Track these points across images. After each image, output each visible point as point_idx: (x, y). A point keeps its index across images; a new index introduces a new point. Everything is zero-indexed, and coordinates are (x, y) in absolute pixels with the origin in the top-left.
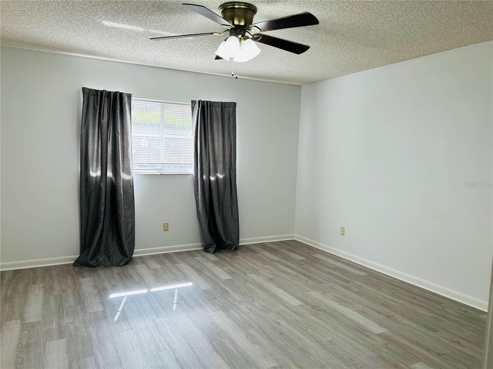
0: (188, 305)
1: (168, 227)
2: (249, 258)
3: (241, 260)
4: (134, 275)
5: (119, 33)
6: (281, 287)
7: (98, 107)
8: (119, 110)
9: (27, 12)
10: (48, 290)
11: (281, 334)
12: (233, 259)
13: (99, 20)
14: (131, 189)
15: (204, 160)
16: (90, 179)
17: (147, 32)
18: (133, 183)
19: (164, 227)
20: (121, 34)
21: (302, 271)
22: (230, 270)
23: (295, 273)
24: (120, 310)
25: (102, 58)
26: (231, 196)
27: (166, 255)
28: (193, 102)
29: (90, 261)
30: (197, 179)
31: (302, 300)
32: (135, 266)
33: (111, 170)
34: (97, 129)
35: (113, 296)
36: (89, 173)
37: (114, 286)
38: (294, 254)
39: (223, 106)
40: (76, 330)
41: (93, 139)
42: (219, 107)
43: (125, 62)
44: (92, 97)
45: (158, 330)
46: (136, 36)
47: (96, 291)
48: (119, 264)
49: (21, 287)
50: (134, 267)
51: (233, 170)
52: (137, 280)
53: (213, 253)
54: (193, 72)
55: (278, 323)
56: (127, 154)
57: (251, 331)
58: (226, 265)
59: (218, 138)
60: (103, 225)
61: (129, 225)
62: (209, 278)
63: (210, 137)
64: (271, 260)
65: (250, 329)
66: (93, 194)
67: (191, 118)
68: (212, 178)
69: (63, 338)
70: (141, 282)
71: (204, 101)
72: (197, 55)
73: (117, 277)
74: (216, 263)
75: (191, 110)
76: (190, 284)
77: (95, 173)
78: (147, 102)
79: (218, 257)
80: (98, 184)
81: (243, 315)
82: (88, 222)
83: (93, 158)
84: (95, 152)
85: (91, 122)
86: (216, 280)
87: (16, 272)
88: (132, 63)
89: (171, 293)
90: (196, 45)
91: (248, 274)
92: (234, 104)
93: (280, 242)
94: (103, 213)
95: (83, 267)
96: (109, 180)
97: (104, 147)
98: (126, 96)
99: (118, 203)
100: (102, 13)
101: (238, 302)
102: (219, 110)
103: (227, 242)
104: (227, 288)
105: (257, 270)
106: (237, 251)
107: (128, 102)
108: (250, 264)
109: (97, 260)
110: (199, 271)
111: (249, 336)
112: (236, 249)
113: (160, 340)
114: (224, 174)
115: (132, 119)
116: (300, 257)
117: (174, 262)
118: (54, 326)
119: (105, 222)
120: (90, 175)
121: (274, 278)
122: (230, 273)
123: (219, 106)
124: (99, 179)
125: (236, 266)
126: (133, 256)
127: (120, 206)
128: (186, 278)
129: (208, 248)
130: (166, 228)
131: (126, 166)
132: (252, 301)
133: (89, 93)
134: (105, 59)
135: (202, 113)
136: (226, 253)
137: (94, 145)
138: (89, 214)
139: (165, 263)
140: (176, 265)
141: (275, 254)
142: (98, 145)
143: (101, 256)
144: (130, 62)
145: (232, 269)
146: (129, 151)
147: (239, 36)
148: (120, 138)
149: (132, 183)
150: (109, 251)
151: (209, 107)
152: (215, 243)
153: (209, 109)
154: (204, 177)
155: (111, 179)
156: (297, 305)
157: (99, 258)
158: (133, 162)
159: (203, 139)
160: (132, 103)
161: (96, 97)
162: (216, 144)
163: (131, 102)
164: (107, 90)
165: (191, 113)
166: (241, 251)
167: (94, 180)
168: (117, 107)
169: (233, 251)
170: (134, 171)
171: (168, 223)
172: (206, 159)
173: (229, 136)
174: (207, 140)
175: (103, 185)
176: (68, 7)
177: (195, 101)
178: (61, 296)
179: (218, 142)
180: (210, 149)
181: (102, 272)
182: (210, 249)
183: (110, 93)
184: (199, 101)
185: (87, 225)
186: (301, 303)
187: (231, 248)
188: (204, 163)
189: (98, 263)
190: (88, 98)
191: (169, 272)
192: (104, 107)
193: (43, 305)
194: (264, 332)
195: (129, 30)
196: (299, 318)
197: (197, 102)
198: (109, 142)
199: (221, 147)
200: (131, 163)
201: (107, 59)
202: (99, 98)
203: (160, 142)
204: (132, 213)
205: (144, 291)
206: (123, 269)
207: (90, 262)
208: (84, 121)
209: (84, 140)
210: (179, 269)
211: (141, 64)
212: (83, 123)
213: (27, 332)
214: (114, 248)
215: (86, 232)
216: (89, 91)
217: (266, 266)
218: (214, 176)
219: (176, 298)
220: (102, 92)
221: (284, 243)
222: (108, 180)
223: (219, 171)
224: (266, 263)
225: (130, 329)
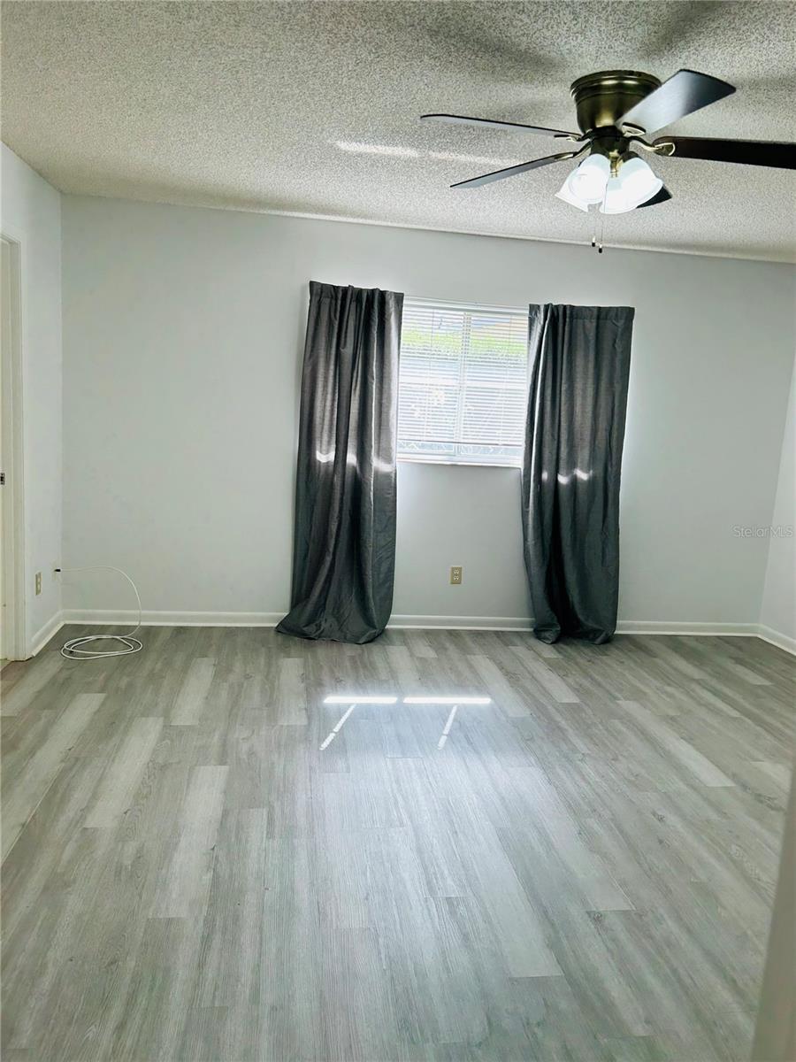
0: (470, 743)
1: (460, 575)
2: (632, 665)
3: (612, 667)
4: (380, 664)
5: (372, 165)
6: (690, 740)
7: (337, 323)
8: (376, 328)
9: (200, 134)
10: (222, 672)
11: (661, 842)
12: (593, 663)
13: (329, 141)
14: (392, 491)
15: (547, 437)
16: (315, 466)
17: (426, 159)
18: (395, 480)
19: (453, 575)
20: (377, 167)
21: (756, 711)
22: (581, 685)
23: (735, 714)
24: (336, 730)
25: (351, 220)
26: (604, 522)
27: (452, 634)
28: (534, 309)
29: (306, 626)
30: (526, 479)
31: (734, 777)
32: (386, 647)
33: (355, 450)
34: (332, 367)
35: (331, 700)
36: (315, 454)
37: (338, 681)
38: (746, 671)
39: (602, 317)
40: (251, 753)
41: (325, 386)
42: (591, 318)
43: (395, 225)
44: (326, 301)
45: (397, 781)
46: (407, 169)
47: (303, 685)
48: (359, 638)
49: (179, 659)
50: (385, 649)
51: (614, 463)
52: (383, 675)
53: (552, 643)
54: (539, 241)
55: (661, 819)
56: (388, 421)
57: (593, 823)
58: (574, 672)
59: (584, 390)
60: (334, 559)
61: (383, 564)
62: (528, 693)
63: (564, 387)
64: (685, 676)
65: (591, 818)
66: (319, 497)
67: (526, 345)
68: (563, 480)
69: (225, 764)
70: (390, 681)
71: (557, 307)
72: (541, 202)
73: (348, 664)
74: (552, 666)
75: (527, 326)
76: (484, 701)
77: (325, 456)
78: (435, 311)
79: (560, 653)
80: (330, 477)
81: (583, 784)
82: (308, 549)
83: (323, 424)
84: (328, 414)
85: (322, 353)
86: (543, 700)
87: (180, 631)
88: (410, 226)
89: (443, 712)
90: (534, 180)
91: (619, 700)
92: (630, 312)
93: (718, 637)
94: (334, 536)
95: (292, 637)
96: (351, 471)
97: (344, 404)
98: (393, 298)
99: (364, 519)
100: (333, 125)
101: (580, 756)
102: (591, 326)
103: (586, 623)
104: (563, 723)
105: (645, 694)
106: (608, 645)
107: (395, 311)
108: (630, 677)
109: (319, 626)
110: (512, 677)
111: (585, 834)
112: (609, 640)
113: (396, 802)
114: (591, 472)
115: (401, 346)
116: (760, 678)
117: (465, 650)
118: (216, 738)
119: (338, 553)
120: (315, 459)
121: (679, 717)
122: (578, 690)
123: (592, 316)
124: (331, 468)
125: (599, 678)
126: (387, 627)
127: (367, 524)
128: (481, 688)
129: (541, 631)
130: (456, 577)
131: (383, 444)
132: (613, 759)
133: (322, 292)
134: (355, 221)
135: (550, 332)
136: (582, 648)
137: (325, 400)
138: (310, 534)
139: (446, 649)
140: (468, 656)
141: (698, 664)
142: (333, 400)
143: (326, 620)
144: (406, 226)
145: (586, 683)
146: (391, 415)
147: (611, 153)
148: (374, 387)
149: (393, 481)
150: (342, 612)
151: (567, 320)
152: (559, 621)
153: (567, 324)
154: (545, 476)
155: (354, 468)
156: (720, 785)
157: (323, 623)
158: (399, 437)
159: (549, 392)
160: (403, 312)
161: (334, 302)
162: (578, 401)
163: (401, 311)
164: (355, 286)
165: (527, 334)
166: (617, 648)
167: (322, 469)
168: (373, 320)
169: (599, 644)
170: (399, 455)
171: (461, 568)
172: (553, 435)
173: (611, 383)
174: (558, 392)
175: (337, 480)
176: (268, 119)
177: (539, 306)
178: (241, 685)
179: (584, 398)
180: (563, 413)
181: (323, 652)
182: (547, 634)
183: (361, 291)
184: (547, 307)
185: (306, 556)
186: (730, 783)
187: (594, 639)
188: (547, 446)
189: (319, 632)
190: (319, 302)
191: (451, 669)
192: (347, 322)
193: (207, 698)
194: (621, 832)
195: (391, 158)
196: (714, 816)
197: (542, 309)
198: (355, 393)
199: (589, 409)
200: (394, 439)
201: (361, 221)
202: (339, 302)
203: (457, 396)
204: (390, 539)
205: (389, 700)
206: (363, 650)
207: (305, 629)
208: (309, 349)
209: (307, 389)
210: (471, 667)
211: (427, 228)
212: (308, 355)
213: (169, 742)
214: (350, 606)
215: (303, 570)
216: (322, 290)
217: (669, 689)
218: (567, 474)
219: (449, 724)
220: (345, 290)
221: (728, 643)
222: (349, 472)
223: (579, 465)
224: (672, 683)
225: (345, 770)
